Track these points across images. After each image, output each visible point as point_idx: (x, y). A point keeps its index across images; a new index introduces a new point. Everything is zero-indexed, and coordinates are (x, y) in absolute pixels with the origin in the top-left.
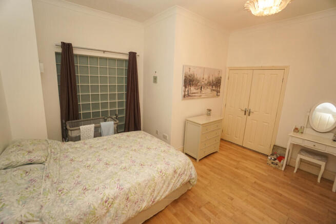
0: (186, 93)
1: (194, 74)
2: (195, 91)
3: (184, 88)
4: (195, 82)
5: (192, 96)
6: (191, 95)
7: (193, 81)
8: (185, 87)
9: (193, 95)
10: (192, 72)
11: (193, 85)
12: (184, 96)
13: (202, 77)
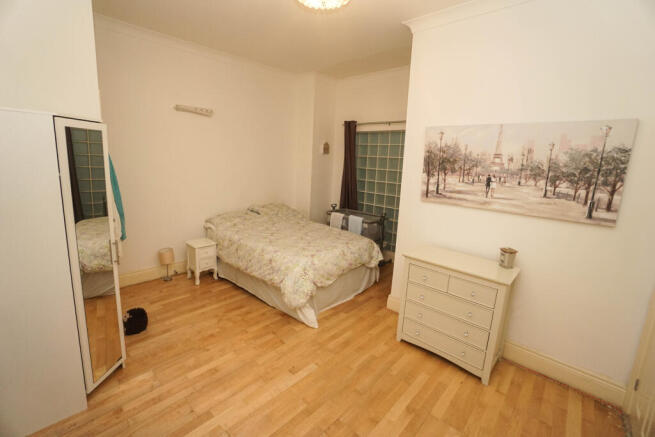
0: (432, 188)
1: (456, 146)
2: (461, 187)
3: (425, 175)
4: (461, 163)
5: (450, 198)
6: (448, 195)
7: (455, 161)
8: (429, 173)
9: (454, 195)
10: (448, 140)
11: (453, 171)
12: (427, 193)
13: (492, 151)
